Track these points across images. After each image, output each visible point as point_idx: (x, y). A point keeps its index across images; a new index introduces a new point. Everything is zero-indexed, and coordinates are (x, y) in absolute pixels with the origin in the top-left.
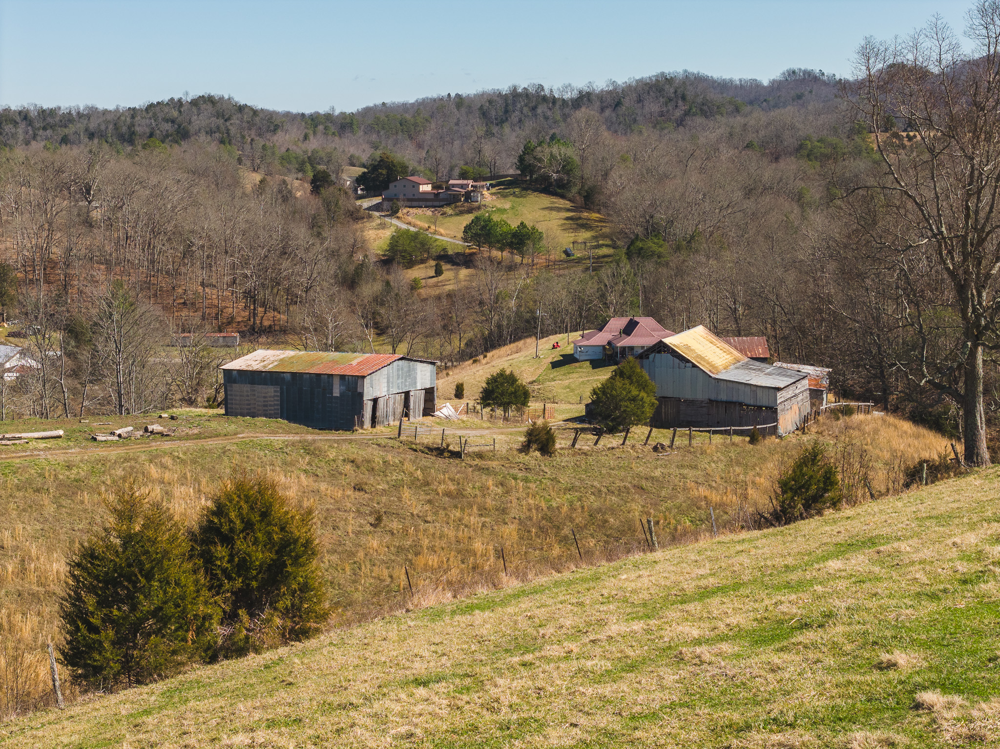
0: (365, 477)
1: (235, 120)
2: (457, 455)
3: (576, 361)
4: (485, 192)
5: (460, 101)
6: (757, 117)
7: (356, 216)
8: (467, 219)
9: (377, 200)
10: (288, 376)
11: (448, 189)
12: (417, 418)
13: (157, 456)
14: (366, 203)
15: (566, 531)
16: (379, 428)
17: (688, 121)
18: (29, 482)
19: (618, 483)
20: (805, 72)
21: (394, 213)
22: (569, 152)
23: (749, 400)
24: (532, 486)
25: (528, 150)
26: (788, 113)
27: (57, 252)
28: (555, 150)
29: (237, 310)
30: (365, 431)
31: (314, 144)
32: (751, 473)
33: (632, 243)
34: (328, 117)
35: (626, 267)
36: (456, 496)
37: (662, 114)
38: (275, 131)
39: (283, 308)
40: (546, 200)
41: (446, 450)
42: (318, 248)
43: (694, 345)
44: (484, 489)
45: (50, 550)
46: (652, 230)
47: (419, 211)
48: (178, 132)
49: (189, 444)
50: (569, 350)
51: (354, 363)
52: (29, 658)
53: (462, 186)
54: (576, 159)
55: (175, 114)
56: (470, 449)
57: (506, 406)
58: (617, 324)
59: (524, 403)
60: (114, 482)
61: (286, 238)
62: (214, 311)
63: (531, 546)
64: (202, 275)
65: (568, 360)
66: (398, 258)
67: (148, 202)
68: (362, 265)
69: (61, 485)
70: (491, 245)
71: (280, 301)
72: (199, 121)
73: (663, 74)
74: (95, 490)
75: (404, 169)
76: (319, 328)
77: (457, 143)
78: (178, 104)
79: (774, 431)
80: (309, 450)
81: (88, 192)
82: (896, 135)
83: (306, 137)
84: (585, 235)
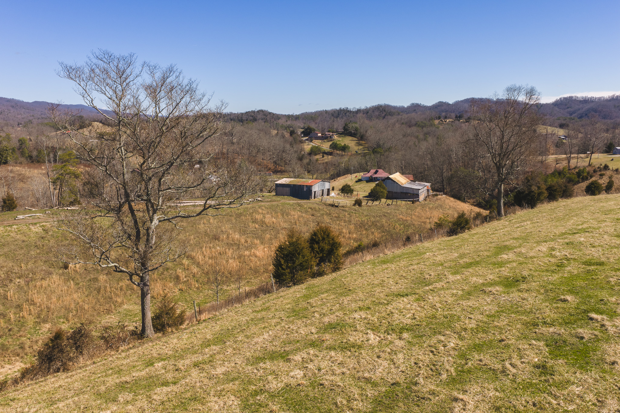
0: (314, 212)
1: (269, 116)
2: (337, 206)
3: (362, 181)
4: (335, 136)
5: (326, 112)
6: (405, 116)
7: (302, 142)
8: (331, 143)
9: (307, 138)
10: (292, 186)
11: (325, 135)
12: (325, 197)
13: (260, 207)
14: (304, 139)
15: (366, 227)
16: (316, 199)
17: (386, 117)
18: (228, 213)
19: (379, 214)
20: (416, 104)
21: (311, 141)
22: (357, 125)
23: (411, 192)
24: (357, 215)
25: (346, 125)
26: (413, 115)
27: (225, 151)
28: (353, 125)
29: (271, 166)
30: (312, 200)
31: (289, 123)
32: (413, 212)
33: (374, 149)
34: (292, 116)
35: (373, 156)
36: (338, 217)
37: (379, 115)
38: (279, 119)
39: (283, 166)
40: (351, 138)
41: (334, 205)
42: (292, 150)
43: (397, 178)
44: (345, 216)
45: (235, 232)
46: (379, 146)
47: (318, 141)
48: (254, 119)
49: (268, 203)
50: (360, 178)
51: (309, 182)
52: (230, 261)
53: (329, 134)
54: (359, 127)
55: (253, 114)
56: (340, 205)
57: (347, 193)
58: (373, 171)
59: (352, 193)
60: (250, 213)
61: (284, 148)
62: (266, 166)
63: (358, 231)
64: (262, 157)
65: (360, 180)
66: (313, 153)
67: (248, 138)
68: (304, 155)
69: (236, 214)
70: (337, 150)
71: (283, 164)
72: (259, 116)
73: (379, 104)
74: (245, 216)
75: (314, 130)
76: (293, 171)
77: (326, 123)
78: (253, 112)
79: (418, 200)
80: (299, 205)
81: (232, 135)
82: (441, 121)
83: (287, 121)
84: (361, 147)
